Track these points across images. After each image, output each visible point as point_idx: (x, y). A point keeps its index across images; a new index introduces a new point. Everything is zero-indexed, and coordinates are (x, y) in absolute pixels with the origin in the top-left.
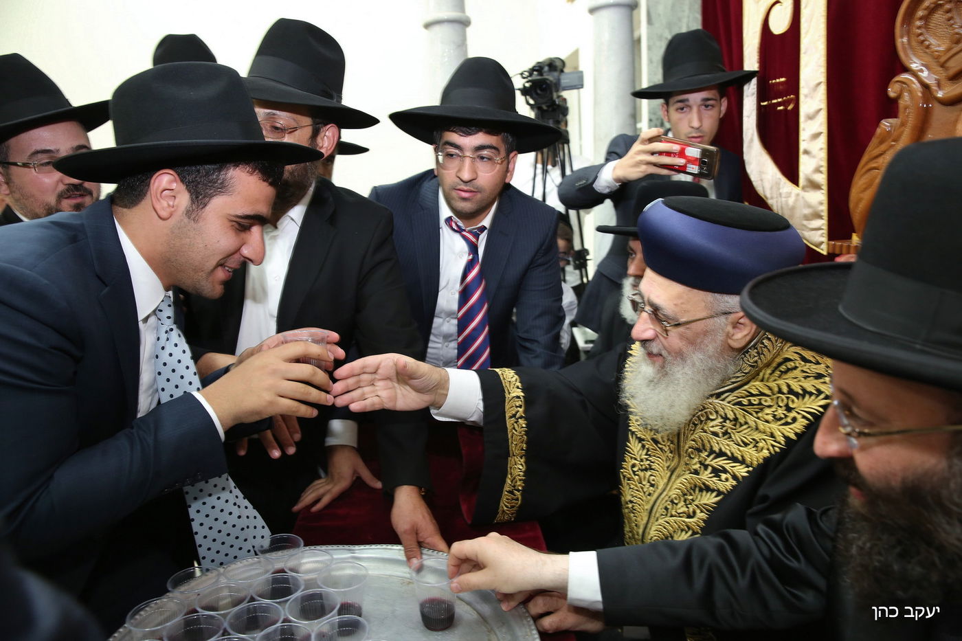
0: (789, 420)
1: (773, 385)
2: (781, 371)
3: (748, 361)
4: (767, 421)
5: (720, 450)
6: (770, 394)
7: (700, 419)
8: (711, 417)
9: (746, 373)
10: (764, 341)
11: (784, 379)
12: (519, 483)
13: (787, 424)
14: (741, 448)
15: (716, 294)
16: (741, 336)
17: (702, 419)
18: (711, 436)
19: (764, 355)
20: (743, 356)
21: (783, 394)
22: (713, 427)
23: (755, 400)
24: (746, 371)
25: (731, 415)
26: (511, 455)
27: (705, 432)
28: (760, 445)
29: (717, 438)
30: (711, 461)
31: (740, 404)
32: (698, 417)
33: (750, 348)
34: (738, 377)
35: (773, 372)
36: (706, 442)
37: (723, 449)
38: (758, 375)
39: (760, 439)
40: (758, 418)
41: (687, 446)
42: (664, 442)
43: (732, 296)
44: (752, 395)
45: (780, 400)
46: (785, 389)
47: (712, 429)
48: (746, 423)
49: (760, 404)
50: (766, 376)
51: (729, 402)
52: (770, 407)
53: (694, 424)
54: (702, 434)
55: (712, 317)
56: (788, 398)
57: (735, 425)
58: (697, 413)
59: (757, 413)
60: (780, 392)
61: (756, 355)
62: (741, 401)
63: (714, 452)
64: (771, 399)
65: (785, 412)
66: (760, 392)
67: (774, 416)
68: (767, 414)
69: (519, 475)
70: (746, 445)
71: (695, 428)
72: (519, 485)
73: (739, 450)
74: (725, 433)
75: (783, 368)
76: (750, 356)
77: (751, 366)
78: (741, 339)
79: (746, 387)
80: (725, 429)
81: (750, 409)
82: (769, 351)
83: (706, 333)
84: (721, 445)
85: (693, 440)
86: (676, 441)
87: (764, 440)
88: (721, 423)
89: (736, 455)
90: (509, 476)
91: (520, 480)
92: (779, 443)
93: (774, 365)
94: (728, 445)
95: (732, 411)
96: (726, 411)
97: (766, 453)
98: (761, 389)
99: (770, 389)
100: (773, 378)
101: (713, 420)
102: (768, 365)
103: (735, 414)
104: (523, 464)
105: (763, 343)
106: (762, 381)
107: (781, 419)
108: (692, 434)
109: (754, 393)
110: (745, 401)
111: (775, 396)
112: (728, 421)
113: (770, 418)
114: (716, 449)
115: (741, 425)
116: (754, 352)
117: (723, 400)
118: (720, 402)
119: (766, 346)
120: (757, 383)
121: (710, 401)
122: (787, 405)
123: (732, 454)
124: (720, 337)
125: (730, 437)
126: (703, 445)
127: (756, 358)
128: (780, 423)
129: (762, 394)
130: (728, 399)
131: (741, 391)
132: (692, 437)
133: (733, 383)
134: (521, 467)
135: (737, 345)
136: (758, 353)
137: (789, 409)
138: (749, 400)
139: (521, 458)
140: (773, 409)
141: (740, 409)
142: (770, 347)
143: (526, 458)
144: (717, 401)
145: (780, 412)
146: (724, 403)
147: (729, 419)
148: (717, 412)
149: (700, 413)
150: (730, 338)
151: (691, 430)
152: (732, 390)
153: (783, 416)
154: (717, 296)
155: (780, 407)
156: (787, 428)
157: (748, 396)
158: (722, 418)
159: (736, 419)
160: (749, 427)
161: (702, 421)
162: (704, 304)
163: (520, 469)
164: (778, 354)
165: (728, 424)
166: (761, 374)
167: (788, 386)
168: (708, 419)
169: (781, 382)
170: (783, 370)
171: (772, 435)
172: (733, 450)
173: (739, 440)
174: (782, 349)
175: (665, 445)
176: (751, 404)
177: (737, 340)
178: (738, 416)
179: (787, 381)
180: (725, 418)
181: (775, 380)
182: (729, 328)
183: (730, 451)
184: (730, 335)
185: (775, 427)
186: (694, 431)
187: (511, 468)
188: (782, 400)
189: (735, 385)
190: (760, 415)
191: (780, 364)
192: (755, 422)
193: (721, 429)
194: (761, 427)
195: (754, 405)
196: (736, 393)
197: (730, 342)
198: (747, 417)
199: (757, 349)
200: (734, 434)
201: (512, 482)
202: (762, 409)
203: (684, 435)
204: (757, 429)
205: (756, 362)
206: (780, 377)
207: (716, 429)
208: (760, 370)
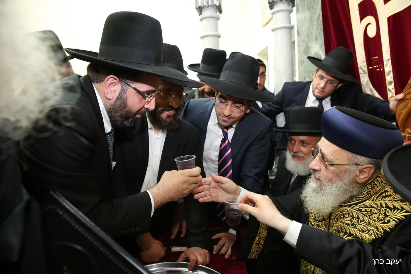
0: (386, 221)
1: (378, 203)
2: (382, 196)
3: (366, 190)
4: (374, 221)
5: (350, 232)
6: (377, 207)
7: (340, 217)
8: (346, 216)
9: (365, 196)
10: (375, 182)
11: (384, 200)
12: (262, 241)
13: (384, 223)
14: (361, 233)
15: (354, 154)
16: (363, 177)
17: (342, 217)
18: (346, 225)
19: (375, 189)
20: (364, 188)
21: (383, 207)
22: (346, 221)
23: (368, 210)
24: (365, 195)
25: (356, 216)
26: (261, 227)
27: (342, 223)
28: (371, 232)
29: (349, 227)
30: (346, 238)
31: (361, 210)
32: (340, 215)
33: (368, 184)
34: (360, 198)
35: (378, 197)
36: (343, 228)
37: (352, 233)
38: (371, 198)
39: (371, 230)
40: (370, 219)
41: (333, 230)
42: (322, 226)
43: (362, 157)
44: (367, 207)
45: (381, 210)
46: (384, 205)
47: (346, 222)
48: (364, 220)
49: (371, 211)
50: (375, 199)
51: (355, 209)
52: (376, 213)
53: (337, 218)
54: (341, 224)
55: (350, 165)
56: (385, 210)
57: (358, 221)
58: (339, 213)
59: (369, 216)
60: (381, 206)
61: (370, 188)
62: (361, 209)
63: (347, 233)
64: (377, 210)
65: (384, 217)
66: (371, 205)
67: (378, 218)
68: (374, 217)
69: (263, 237)
70: (364, 232)
71: (338, 220)
72: (262, 242)
73: (360, 234)
74: (353, 225)
75: (384, 195)
76: (367, 188)
77: (367, 193)
78: (363, 179)
79: (364, 203)
80: (352, 222)
81: (366, 214)
82: (378, 187)
83: (345, 172)
84: (350, 230)
85: (336, 227)
86: (328, 226)
87: (373, 230)
88: (351, 219)
89: (358, 236)
90: (258, 236)
91: (263, 240)
92: (381, 232)
93: (379, 194)
94: (354, 231)
95: (357, 214)
96: (354, 214)
97: (373, 236)
98: (372, 205)
99: (376, 204)
100: (378, 200)
101: (346, 218)
102: (376, 193)
103: (358, 215)
104: (266, 233)
105: (375, 183)
106: (373, 200)
107: (381, 220)
108: (336, 224)
109: (368, 206)
110: (363, 210)
111: (379, 209)
112: (354, 219)
113: (376, 219)
114: (348, 232)
115: (361, 222)
116: (369, 187)
117: (352, 208)
118: (351, 209)
119: (376, 185)
120: (370, 202)
121: (346, 208)
122: (385, 214)
123: (356, 235)
124: (352, 175)
125: (355, 227)
126: (342, 229)
127: (370, 190)
128: (380, 222)
129: (372, 207)
130: (354, 208)
131: (362, 205)
132: (336, 225)
133: (357, 200)
134: (264, 234)
135: (360, 181)
136: (372, 187)
137: (386, 216)
138: (366, 210)
139: (266, 230)
140: (378, 215)
141: (361, 213)
142: (378, 185)
143: (267, 231)
144: (349, 208)
145: (381, 217)
146: (353, 210)
147: (355, 218)
148: (349, 214)
149: (341, 214)
150: (357, 177)
151: (335, 222)
152: (357, 204)
153: (382, 219)
154: (354, 155)
155: (382, 214)
156: (385, 225)
157: (364, 207)
158: (351, 217)
159: (358, 218)
160: (365, 223)
161: (341, 218)
162: (347, 158)
163: (263, 234)
164: (382, 189)
165: (354, 220)
166: (372, 198)
167: (386, 204)
168: (344, 216)
169: (382, 201)
170: (383, 196)
171: (377, 228)
172: (356, 233)
173: (360, 228)
174: (384, 187)
175: (323, 228)
176: (366, 211)
177: (361, 179)
178: (359, 216)
179: (385, 201)
180: (353, 217)
181: (379, 201)
182: (358, 172)
183: (355, 234)
184: (357, 176)
185: (378, 224)
186: (337, 222)
187: (259, 233)
188: (382, 211)
189: (359, 201)
190: (371, 217)
191: (382, 193)
192: (368, 220)
193: (351, 222)
194: (371, 223)
195: (368, 212)
196: (358, 205)
197: (357, 179)
198: (364, 217)
199: (371, 185)
200: (357, 226)
201: (259, 239)
202: (372, 214)
203: (332, 224)
204: (369, 224)
205: (370, 191)
206: (381, 199)
207: (348, 222)
208: (372, 196)
